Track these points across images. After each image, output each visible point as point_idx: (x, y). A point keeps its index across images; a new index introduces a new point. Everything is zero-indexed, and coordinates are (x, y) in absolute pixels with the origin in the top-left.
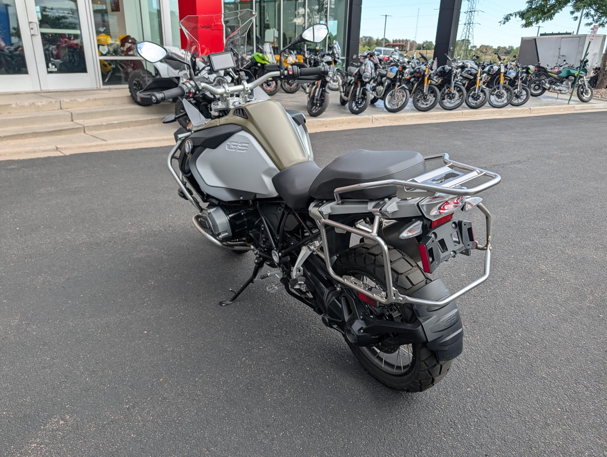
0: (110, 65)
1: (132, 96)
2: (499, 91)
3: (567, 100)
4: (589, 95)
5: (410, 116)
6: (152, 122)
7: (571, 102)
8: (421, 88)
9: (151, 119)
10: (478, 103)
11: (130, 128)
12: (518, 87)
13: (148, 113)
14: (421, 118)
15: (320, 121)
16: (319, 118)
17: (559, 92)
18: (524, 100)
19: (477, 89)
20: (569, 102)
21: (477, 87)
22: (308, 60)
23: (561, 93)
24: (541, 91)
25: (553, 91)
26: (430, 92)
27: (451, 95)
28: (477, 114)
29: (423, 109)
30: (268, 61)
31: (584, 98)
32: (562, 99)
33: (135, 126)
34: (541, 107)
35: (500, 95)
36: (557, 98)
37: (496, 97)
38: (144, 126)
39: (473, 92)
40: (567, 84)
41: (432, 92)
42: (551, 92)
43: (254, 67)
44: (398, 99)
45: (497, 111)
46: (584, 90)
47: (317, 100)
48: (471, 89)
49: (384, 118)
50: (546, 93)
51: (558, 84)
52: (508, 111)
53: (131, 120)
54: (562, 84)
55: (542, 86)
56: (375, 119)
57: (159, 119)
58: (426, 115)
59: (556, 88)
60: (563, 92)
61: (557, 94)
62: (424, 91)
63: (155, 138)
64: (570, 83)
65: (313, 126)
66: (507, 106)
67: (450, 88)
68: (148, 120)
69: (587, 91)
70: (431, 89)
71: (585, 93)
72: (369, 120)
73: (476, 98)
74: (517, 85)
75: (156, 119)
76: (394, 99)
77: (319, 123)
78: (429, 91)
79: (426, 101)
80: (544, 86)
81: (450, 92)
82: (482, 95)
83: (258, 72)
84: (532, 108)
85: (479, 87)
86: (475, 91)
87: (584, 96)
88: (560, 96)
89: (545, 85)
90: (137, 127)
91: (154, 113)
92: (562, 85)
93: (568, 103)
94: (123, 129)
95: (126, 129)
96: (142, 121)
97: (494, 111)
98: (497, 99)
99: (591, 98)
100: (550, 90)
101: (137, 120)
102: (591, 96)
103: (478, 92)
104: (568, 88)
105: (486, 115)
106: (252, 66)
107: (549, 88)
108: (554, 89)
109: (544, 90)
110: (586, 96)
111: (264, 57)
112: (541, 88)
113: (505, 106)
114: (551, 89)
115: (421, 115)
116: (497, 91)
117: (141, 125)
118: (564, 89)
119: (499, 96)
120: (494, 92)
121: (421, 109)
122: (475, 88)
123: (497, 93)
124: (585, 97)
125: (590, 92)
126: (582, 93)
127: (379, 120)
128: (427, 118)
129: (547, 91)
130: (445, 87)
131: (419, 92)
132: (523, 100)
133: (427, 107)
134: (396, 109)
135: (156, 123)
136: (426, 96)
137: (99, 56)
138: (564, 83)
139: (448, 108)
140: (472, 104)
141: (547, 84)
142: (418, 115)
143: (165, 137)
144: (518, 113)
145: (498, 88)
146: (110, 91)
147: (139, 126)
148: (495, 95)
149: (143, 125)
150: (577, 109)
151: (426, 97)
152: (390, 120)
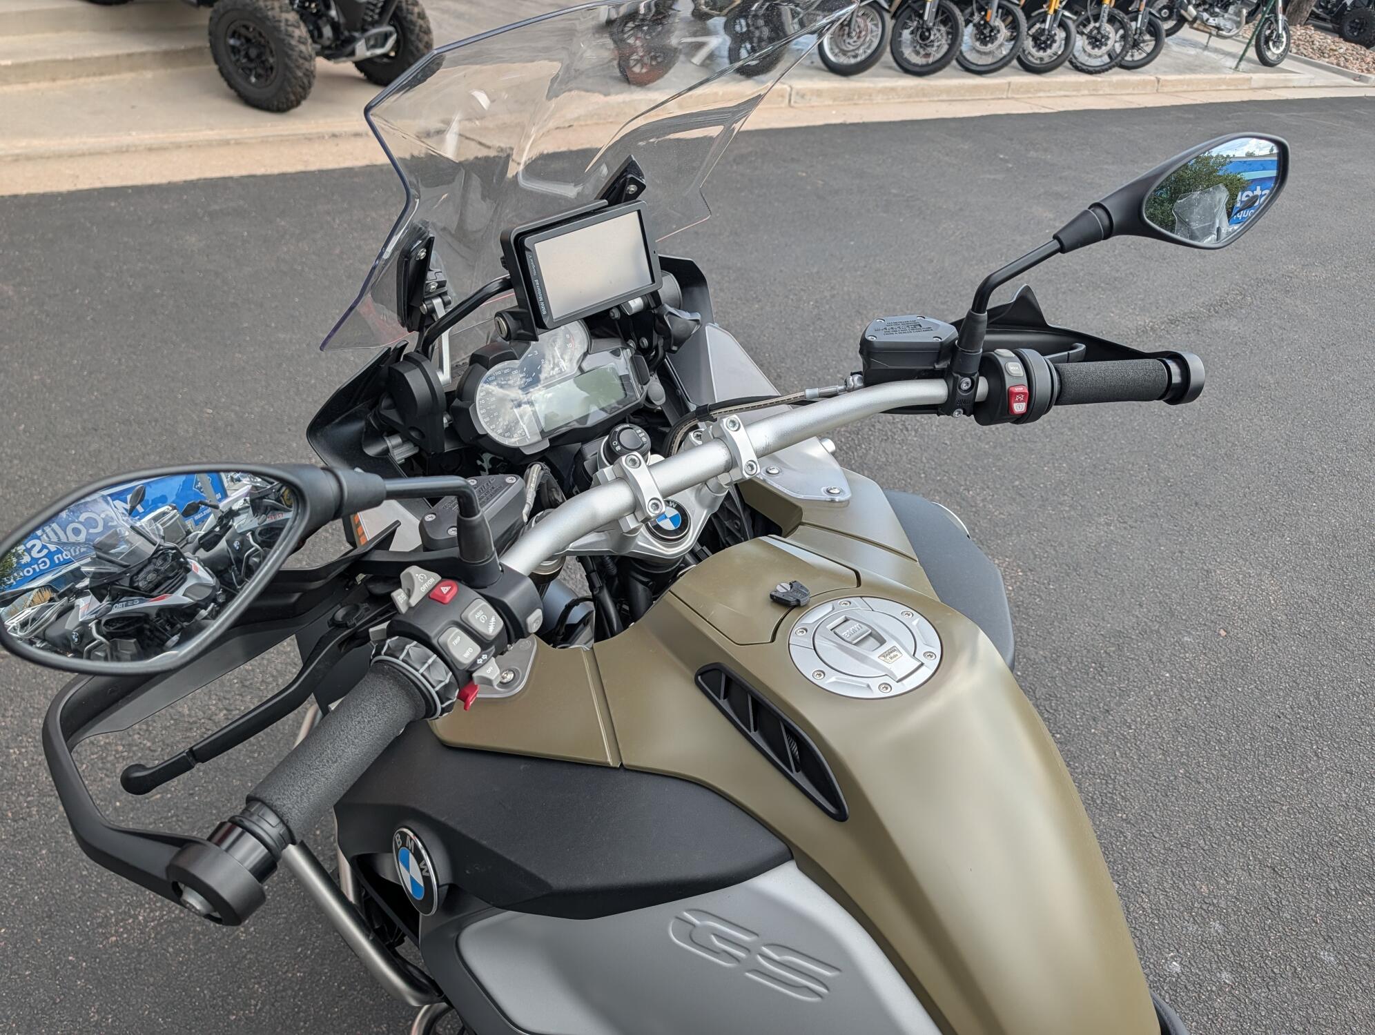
2: (1097, 25)
3: (1232, 55)
4: (1282, 49)
5: (886, 88)
6: (131, 62)
7: (1243, 65)
8: (915, 6)
9: (130, 55)
10: (1047, 60)
11: (59, 83)
12: (1140, 17)
14: (910, 96)
17: (1214, 32)
18: (1149, 54)
19: (1049, 17)
20: (1238, 64)
21: (1051, 12)
23: (1218, 36)
24: (1174, 22)
25: (1201, 28)
26: (939, 18)
27: (986, 32)
28: (1040, 90)
29: (917, 69)
31: (1269, 54)
32: (1216, 51)
33: (75, 76)
34: (1181, 77)
35: (1099, 37)
36: (1206, 48)
37: (1087, 42)
38: (104, 78)
39: (1038, 26)
40: (1238, 14)
41: (944, 22)
42: (1197, 29)
44: (859, 37)
45: (1087, 82)
46: (1272, 32)
48: (1033, 14)
49: (819, 93)
50: (1185, 31)
51: (1217, 10)
52: (1111, 84)
53: (58, 57)
54: (1226, 11)
55: (1178, 11)
56: (797, 93)
57: (155, 53)
58: (923, 89)
59: (1212, 21)
60: (1224, 33)
61: (1208, 35)
62: (926, 17)
63: (148, 138)
64: (1245, 12)
66: (1110, 71)
67: (986, 11)
68: (117, 57)
69: (1279, 36)
70: (943, 13)
71: (1274, 43)
72: (783, 96)
73: (1042, 41)
74: (1138, 11)
75: (143, 54)
76: (849, 35)
78: (936, 18)
79: (924, 47)
80: (1183, 12)
81: (986, 23)
82: (1060, 35)
84: (1162, 77)
85: (1056, 11)
86: (1044, 21)
87: (1269, 49)
88: (1215, 42)
89: (1186, 11)
90: (82, 80)
92: (1226, 16)
93: (1237, 67)
94: (33, 85)
95: (44, 85)
96: (98, 58)
97: (1081, 83)
98: (1088, 48)
99: (1282, 57)
100: (1195, 25)
101: (79, 55)
102: (1285, 49)
103: (1051, 26)
104: (1238, 24)
105: (1062, 93)
107: (1195, 19)
108: (1205, 23)
109: (1182, 21)
110: (1274, 50)
112: (1175, 17)
113: (1107, 70)
114: (1198, 22)
115: (911, 88)
116: (1092, 25)
117: (94, 75)
118: (1229, 25)
119: (1096, 41)
120: (1085, 26)
121: (910, 68)
122: (1046, 14)
123: (1091, 31)
124: (1273, 52)
125: (1284, 40)
126: (1267, 43)
127: (808, 97)
128: (924, 95)
129: (1186, 26)
130: (975, 6)
131: (910, 18)
132: (1144, 55)
133: (927, 65)
134: (852, 66)
135: (144, 67)
136: (929, 30)
138: (1231, 9)
139: (973, 67)
140: (1030, 58)
141: (1191, 8)
142: (904, 88)
143: (183, 136)
144: (1130, 91)
145: (1097, 18)
147: (88, 76)
148: (1085, 37)
149: (102, 74)
150: (1256, 86)
151: (927, 34)
152: (835, 100)
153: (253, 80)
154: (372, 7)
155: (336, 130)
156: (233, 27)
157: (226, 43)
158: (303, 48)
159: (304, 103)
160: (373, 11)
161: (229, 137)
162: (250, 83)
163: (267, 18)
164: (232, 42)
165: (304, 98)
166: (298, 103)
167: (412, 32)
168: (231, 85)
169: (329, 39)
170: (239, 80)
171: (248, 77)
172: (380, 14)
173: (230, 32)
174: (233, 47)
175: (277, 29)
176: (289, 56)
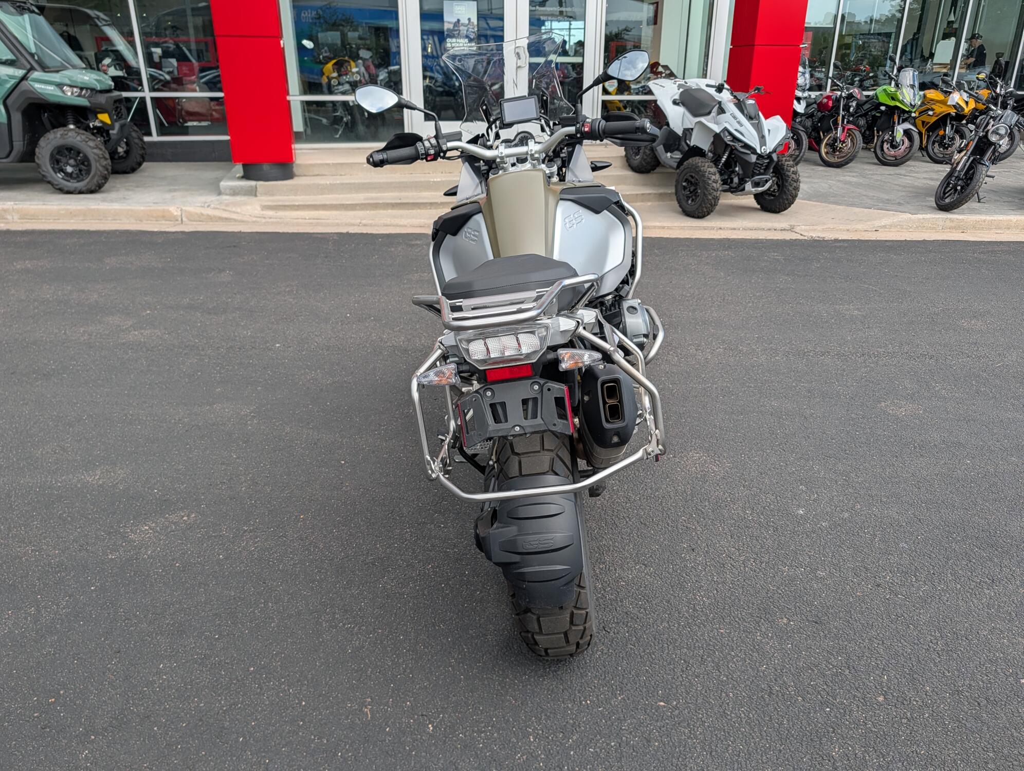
0: (625, 108)
1: (626, 156)
9: (643, 194)
13: (645, 185)
15: (951, 220)
16: (954, 213)
22: (1000, 99)
30: (902, 102)
43: (874, 113)
47: (958, 178)
57: (655, 194)
65: (933, 228)
68: (637, 195)
75: (650, 194)
77: (948, 224)
83: (879, 122)
91: (654, 185)
96: (628, 195)
106: (871, 111)
111: (896, 95)
135: (649, 201)
137: (603, 94)
146: (606, 147)
153: (690, 202)
154: (759, 166)
155: (722, 226)
156: (685, 177)
157: (682, 184)
158: (714, 185)
159: (712, 214)
160: (760, 168)
161: (665, 225)
162: (688, 204)
163: (700, 171)
164: (684, 184)
165: (712, 211)
166: (709, 214)
167: (787, 181)
168: (680, 206)
169: (736, 183)
170: (684, 203)
171: (688, 200)
172: (765, 170)
173: (684, 180)
174: (684, 186)
175: (704, 176)
176: (706, 189)
